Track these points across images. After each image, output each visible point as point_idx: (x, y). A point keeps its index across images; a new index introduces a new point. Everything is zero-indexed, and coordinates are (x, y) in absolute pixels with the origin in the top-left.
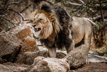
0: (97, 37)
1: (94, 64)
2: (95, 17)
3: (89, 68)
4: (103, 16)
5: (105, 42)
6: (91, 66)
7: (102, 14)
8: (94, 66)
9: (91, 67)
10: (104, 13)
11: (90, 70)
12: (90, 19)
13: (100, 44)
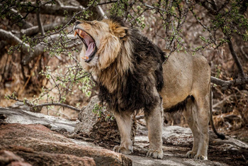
0: (29, 73)
1: (16, 126)
2: (25, 28)
3: (6, 134)
4: (43, 28)
5: (47, 83)
6: (9, 130)
7: (42, 24)
8: (17, 130)
9: (10, 133)
10: (44, 22)
11: (8, 138)
12: (13, 33)
13: (35, 89)
